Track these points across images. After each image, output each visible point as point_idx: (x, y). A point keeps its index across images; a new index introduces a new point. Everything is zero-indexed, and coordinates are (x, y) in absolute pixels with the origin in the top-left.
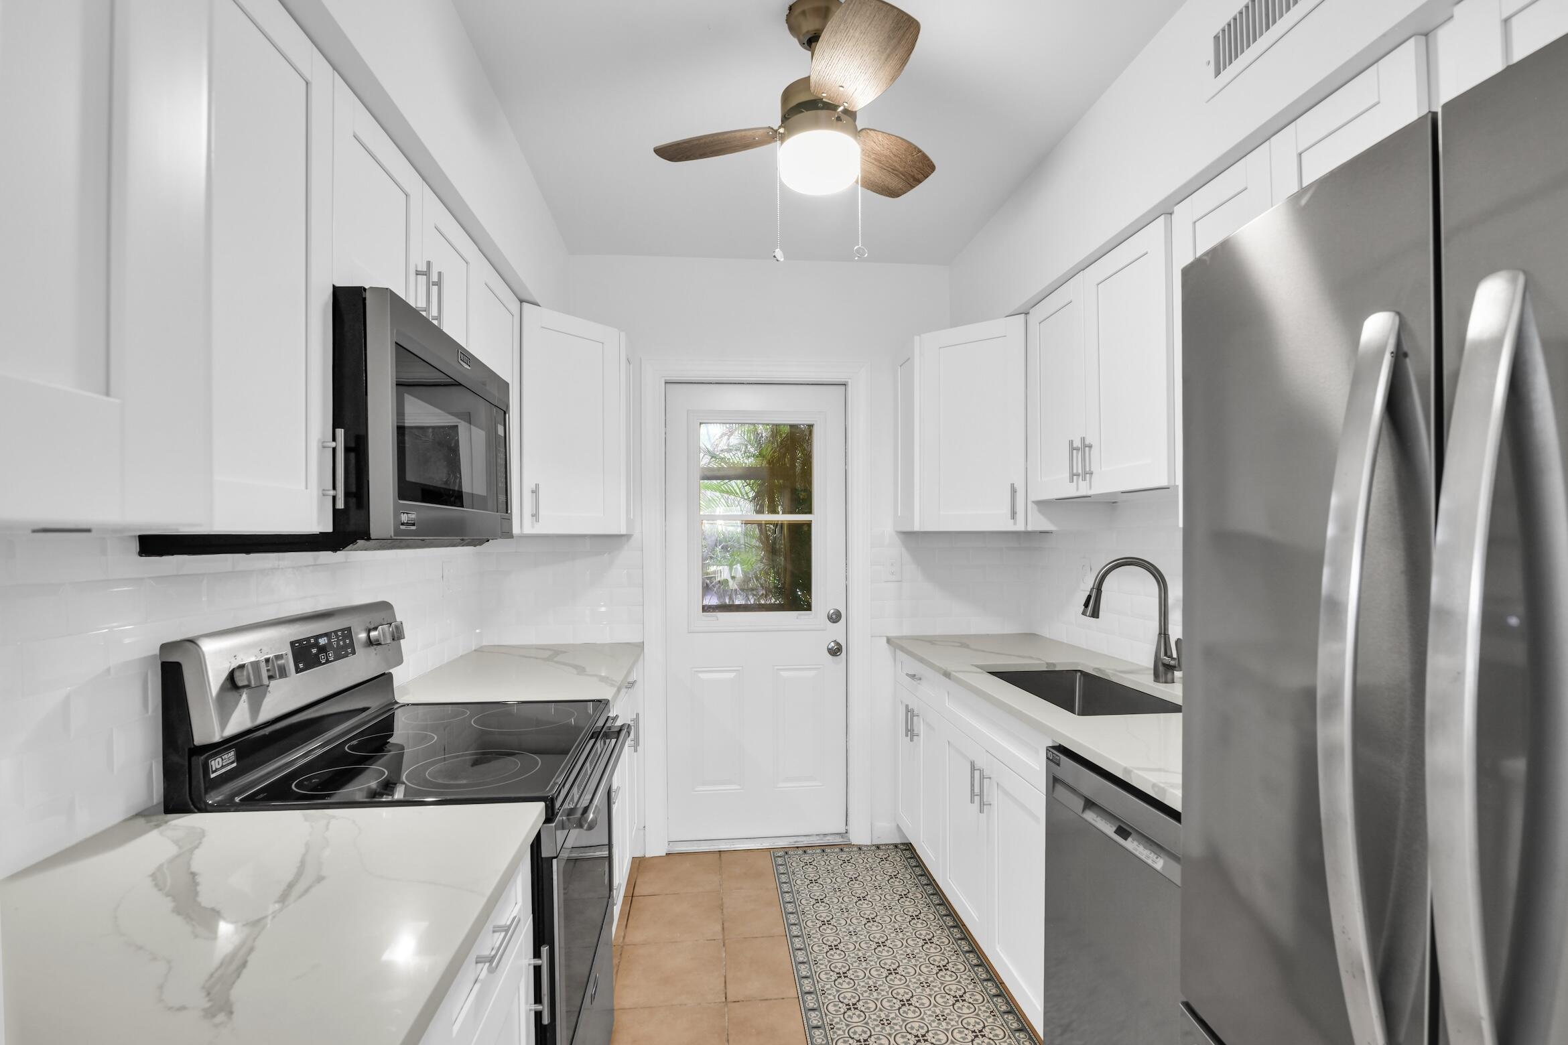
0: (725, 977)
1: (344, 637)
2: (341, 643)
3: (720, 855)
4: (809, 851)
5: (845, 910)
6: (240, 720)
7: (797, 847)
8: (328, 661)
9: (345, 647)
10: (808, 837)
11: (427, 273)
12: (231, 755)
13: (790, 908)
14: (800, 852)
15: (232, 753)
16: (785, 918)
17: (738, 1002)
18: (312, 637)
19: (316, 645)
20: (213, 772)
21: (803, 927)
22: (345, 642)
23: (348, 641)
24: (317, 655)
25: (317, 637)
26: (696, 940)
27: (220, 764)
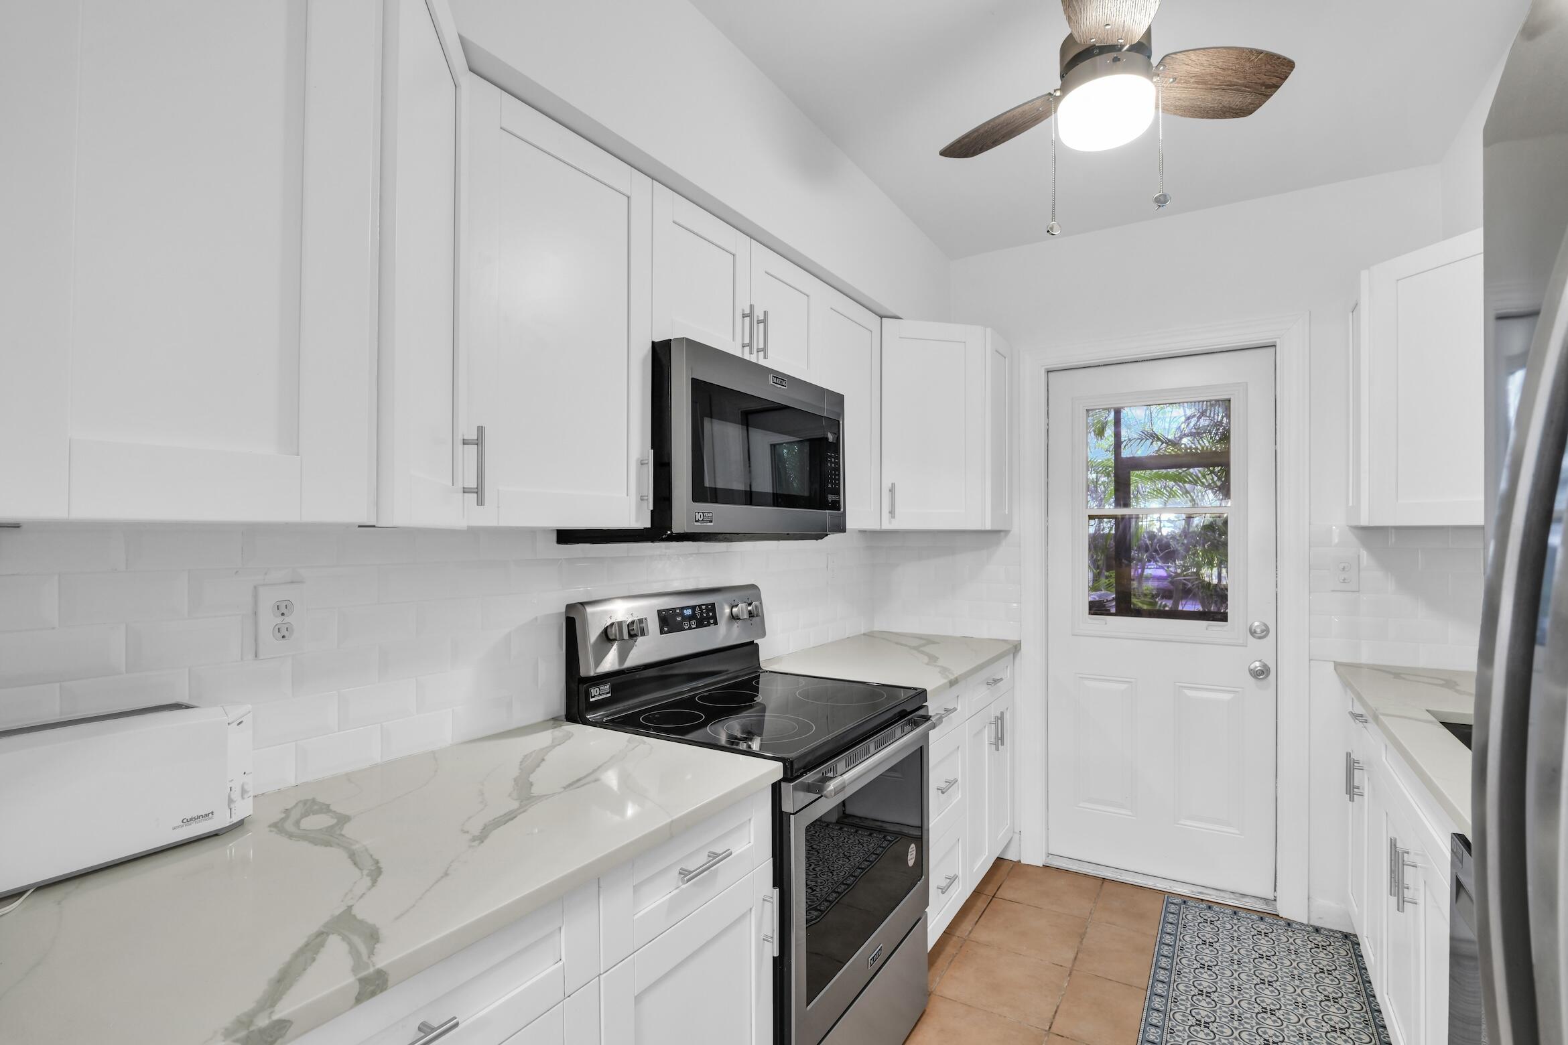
0: (1058, 1007)
1: (708, 610)
2: (705, 615)
3: (1103, 883)
4: (1216, 908)
5: (1236, 988)
6: (610, 662)
7: (1202, 900)
8: (690, 628)
9: (708, 618)
10: (1218, 892)
11: (750, 315)
12: (607, 687)
13: (1164, 962)
14: (1203, 906)
15: (608, 686)
16: (1153, 971)
17: (1062, 1036)
18: (678, 608)
19: (681, 614)
20: (592, 697)
21: (1171, 989)
22: (708, 614)
23: (711, 614)
24: (681, 622)
25: (682, 609)
26: (1042, 960)
27: (598, 693)
